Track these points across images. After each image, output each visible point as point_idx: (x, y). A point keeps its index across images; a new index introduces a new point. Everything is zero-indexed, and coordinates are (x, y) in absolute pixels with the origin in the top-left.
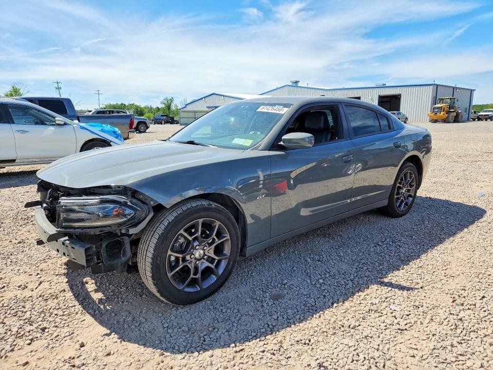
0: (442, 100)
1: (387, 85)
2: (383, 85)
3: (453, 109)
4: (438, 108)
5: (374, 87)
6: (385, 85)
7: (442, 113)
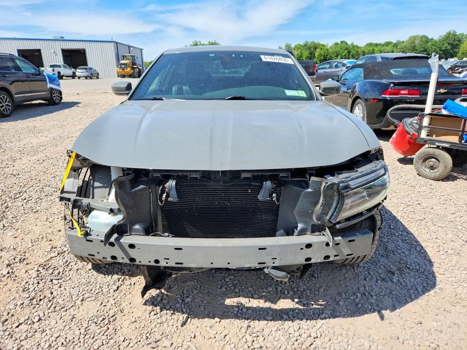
0: (124, 57)
1: (65, 39)
2: (62, 37)
3: (136, 65)
4: (124, 64)
5: (51, 40)
6: (63, 38)
7: (129, 69)
